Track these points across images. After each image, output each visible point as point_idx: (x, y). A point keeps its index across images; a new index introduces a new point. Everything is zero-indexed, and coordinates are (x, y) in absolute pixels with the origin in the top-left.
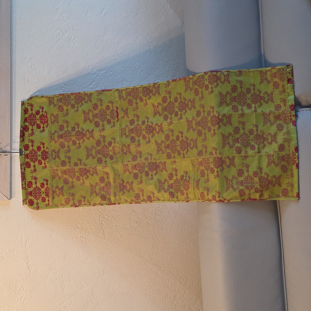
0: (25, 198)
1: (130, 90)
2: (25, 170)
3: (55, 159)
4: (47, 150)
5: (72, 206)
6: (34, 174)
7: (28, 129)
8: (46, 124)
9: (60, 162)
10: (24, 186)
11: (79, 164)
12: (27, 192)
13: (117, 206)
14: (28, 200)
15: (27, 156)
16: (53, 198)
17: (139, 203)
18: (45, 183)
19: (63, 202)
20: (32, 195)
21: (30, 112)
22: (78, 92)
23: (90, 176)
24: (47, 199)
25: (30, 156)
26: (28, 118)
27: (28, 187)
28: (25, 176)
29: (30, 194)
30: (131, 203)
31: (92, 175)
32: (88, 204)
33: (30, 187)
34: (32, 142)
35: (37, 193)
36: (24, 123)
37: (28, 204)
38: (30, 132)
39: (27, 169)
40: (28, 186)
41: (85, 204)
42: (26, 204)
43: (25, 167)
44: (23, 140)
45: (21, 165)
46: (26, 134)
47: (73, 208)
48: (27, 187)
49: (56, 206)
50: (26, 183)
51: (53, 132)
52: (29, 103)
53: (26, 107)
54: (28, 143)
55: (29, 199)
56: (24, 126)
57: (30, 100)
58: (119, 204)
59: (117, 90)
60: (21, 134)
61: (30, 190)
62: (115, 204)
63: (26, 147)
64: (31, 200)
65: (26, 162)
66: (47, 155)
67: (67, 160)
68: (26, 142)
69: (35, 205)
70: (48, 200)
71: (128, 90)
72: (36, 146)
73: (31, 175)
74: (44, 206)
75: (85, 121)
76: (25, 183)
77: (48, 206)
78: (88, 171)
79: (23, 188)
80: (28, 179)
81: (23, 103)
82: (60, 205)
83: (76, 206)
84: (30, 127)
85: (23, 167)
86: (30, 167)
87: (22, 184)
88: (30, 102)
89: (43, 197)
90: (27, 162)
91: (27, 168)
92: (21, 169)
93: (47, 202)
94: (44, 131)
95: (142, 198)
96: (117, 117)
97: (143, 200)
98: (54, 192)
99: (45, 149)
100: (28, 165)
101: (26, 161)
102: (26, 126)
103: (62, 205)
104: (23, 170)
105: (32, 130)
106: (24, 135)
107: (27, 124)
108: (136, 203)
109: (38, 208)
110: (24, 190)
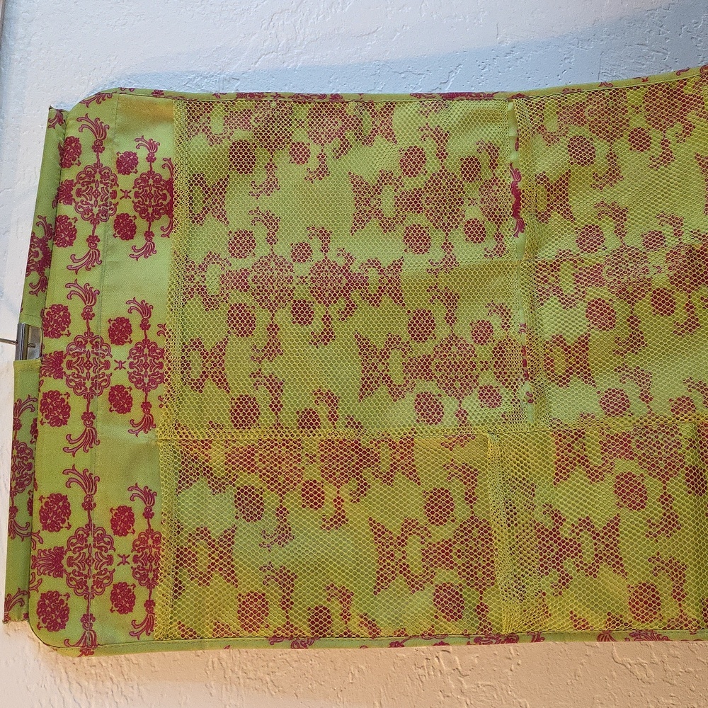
0: (19, 583)
1: (582, 97)
2: (34, 431)
3: (198, 386)
4: (161, 342)
5: (274, 640)
6: (83, 461)
7: (72, 234)
8: (165, 219)
9: (227, 406)
10: (22, 518)
11: (325, 421)
12: (34, 553)
13: (525, 648)
14: (35, 598)
15: (54, 364)
16: (178, 588)
17: (652, 636)
18: (138, 507)
19: (230, 618)
20: (59, 572)
21: (88, 158)
22: (329, 90)
23: (376, 486)
24: (141, 594)
25: (70, 365)
26: (79, 186)
27: (45, 527)
28: (30, 466)
29: (54, 562)
30: (604, 636)
31: (388, 479)
32: (365, 631)
33: (54, 527)
34: (90, 295)
35: (88, 561)
36: (55, 203)
37: (34, 618)
38: (80, 248)
39: (45, 430)
40: (43, 518)
41: (348, 634)
42: (27, 616)
43: (40, 417)
44: (44, 284)
45: (18, 409)
46: (61, 256)
47: (283, 652)
48: (37, 525)
49: (189, 636)
50: (37, 506)
51: (198, 259)
52: (86, 118)
53: (73, 132)
54: (65, 302)
55: (44, 588)
56: (50, 220)
57: (93, 104)
58: (537, 638)
59: (520, 96)
60: (32, 254)
61: (53, 540)
62: (511, 639)
63: (55, 321)
64: (51, 596)
65: (45, 395)
66: (161, 365)
67: (262, 396)
68: (57, 294)
69: (74, 629)
70: (150, 604)
71: (573, 99)
72: (105, 319)
73: (68, 461)
74: (122, 636)
75: (359, 222)
76: (30, 504)
77: (144, 636)
78: (366, 457)
79: (13, 529)
80: (49, 482)
81: (58, 118)
82: (208, 631)
83: (300, 643)
84: (84, 229)
85: (26, 419)
86: (65, 422)
87: (13, 510)
88: (94, 112)
89: (122, 586)
90: (54, 395)
91: (47, 426)
92: (17, 426)
93: (139, 613)
94: (149, 250)
95: (670, 610)
96: (516, 214)
97: (680, 623)
98: (183, 558)
99: (152, 334)
100: (56, 409)
101: (45, 389)
102: (60, 220)
103: (220, 631)
104: (25, 436)
105: (93, 240)
106: (47, 260)
107: (67, 210)
108: (637, 636)
109: (88, 646)
110: (18, 538)
